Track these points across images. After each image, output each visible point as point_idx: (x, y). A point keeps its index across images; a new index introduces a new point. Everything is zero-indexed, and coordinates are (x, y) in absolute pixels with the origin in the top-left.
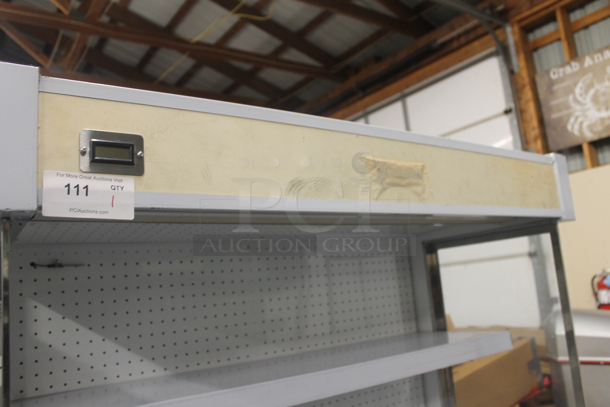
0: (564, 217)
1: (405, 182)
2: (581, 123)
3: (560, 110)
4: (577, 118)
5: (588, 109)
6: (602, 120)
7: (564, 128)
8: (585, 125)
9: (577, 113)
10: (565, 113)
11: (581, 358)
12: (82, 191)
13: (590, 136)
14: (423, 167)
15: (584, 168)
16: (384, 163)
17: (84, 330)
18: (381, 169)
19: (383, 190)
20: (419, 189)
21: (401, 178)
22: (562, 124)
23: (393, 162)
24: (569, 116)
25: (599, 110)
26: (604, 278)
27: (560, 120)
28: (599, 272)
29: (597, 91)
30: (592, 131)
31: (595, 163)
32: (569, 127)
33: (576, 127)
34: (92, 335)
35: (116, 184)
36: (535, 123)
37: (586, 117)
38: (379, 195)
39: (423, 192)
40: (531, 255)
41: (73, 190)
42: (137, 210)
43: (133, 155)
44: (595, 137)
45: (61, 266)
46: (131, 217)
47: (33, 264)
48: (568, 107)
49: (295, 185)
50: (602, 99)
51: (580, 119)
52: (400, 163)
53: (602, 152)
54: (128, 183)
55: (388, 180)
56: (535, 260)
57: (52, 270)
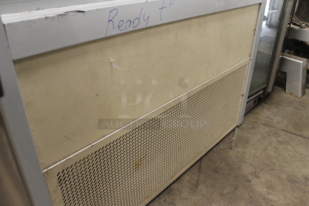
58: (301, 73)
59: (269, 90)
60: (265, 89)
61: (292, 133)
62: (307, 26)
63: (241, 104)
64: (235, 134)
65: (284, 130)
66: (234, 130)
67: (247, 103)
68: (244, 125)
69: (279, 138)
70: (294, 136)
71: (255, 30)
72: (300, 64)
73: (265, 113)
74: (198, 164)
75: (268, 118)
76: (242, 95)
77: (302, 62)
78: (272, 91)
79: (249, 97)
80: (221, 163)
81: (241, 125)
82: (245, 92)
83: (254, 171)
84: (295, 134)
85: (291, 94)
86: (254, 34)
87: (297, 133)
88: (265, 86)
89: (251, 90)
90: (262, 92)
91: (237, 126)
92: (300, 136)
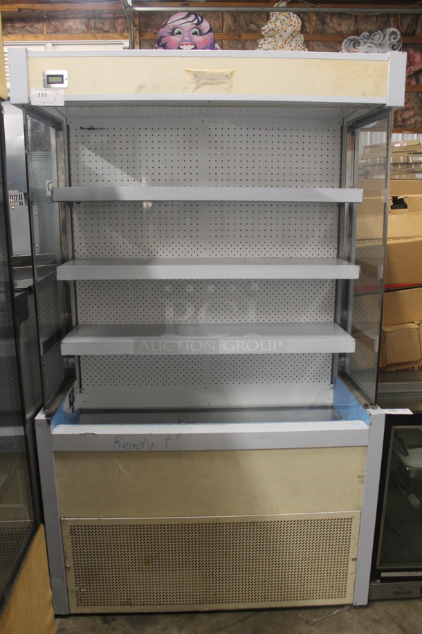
0: (387, 104)
12: (44, 95)
17: (106, 162)
18: (197, 75)
19: (198, 87)
20: (226, 86)
21: (212, 79)
34: (109, 165)
35: (57, 92)
38: (195, 90)
39: (231, 87)
41: (41, 95)
42: (65, 102)
43: (63, 79)
45: (93, 129)
46: (63, 105)
47: (81, 128)
49: (141, 88)
54: (61, 91)
55: (202, 81)
57: (90, 131)
63: (354, 572)
66: (341, 606)
71: (362, 477)
76: (354, 560)
81: (361, 606)
86: (363, 482)
91: (352, 605)
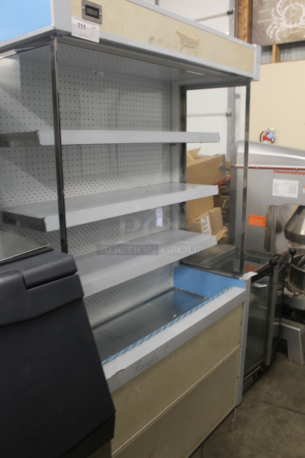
0: (255, 78)
1: (191, 46)
2: (276, 30)
3: (264, 19)
4: (274, 25)
5: (282, 21)
6: (289, 30)
7: (264, 32)
8: (277, 31)
9: (275, 23)
10: (267, 20)
11: (249, 165)
12: (83, 27)
13: (279, 41)
14: (199, 40)
15: (270, 63)
16: (184, 35)
18: (182, 37)
19: (182, 48)
20: (196, 50)
21: (189, 43)
22: (263, 28)
23: (187, 35)
24: (269, 23)
25: (288, 23)
26: (268, 133)
27: (262, 25)
28: (265, 130)
29: (290, 8)
30: (280, 37)
31: (278, 60)
32: (267, 32)
33: (272, 32)
35: (94, 26)
36: (246, 25)
37: (279, 26)
38: (181, 50)
39: (197, 52)
40: (228, 115)
41: (81, 26)
42: (100, 39)
43: (98, 13)
44: (282, 42)
46: (98, 41)
48: (270, 17)
49: (151, 39)
50: (292, 15)
51: (275, 27)
52: (190, 36)
53: (284, 53)
54: (97, 26)
55: (184, 44)
56: (230, 118)
58: (300, 341)
59: (268, 363)
60: (263, 364)
61: (290, 410)
62: (301, 293)
63: (237, 385)
64: (235, 415)
65: (283, 407)
66: (233, 410)
67: (244, 382)
68: (243, 404)
69: (277, 417)
70: (292, 413)
71: (241, 322)
72: (297, 331)
73: (266, 388)
74: (200, 449)
75: (268, 393)
76: (237, 378)
77: (299, 330)
78: (271, 363)
79: (244, 377)
80: (221, 447)
81: (240, 404)
82: (239, 374)
83: (251, 454)
84: (294, 411)
85: (294, 361)
86: (241, 325)
87: (296, 409)
88: (262, 360)
89: (245, 370)
90: (259, 367)
91: (237, 407)
92: (299, 412)
